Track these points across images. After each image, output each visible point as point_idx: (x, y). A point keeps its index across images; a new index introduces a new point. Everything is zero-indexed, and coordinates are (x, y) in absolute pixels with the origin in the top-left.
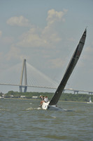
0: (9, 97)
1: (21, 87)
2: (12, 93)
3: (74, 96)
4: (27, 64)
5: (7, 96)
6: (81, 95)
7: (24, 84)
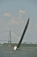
0: (4, 45)
1: (9, 41)
2: (5, 44)
3: (30, 45)
4: (11, 32)
5: (3, 45)
6: (32, 44)
7: (10, 40)
